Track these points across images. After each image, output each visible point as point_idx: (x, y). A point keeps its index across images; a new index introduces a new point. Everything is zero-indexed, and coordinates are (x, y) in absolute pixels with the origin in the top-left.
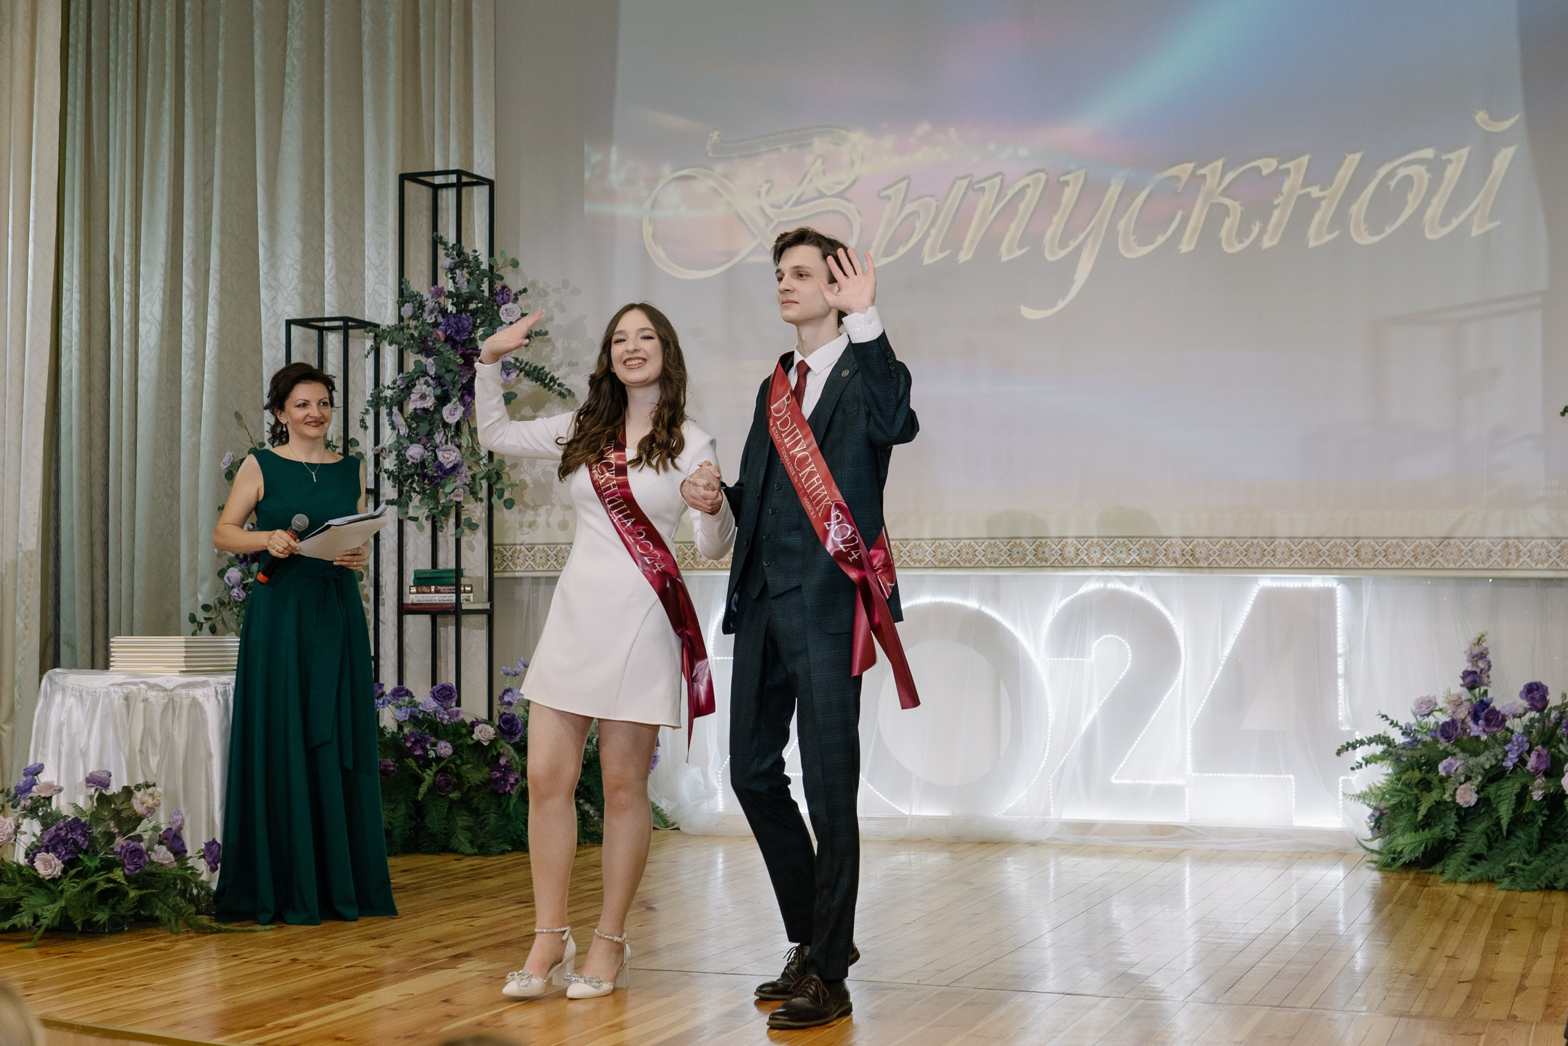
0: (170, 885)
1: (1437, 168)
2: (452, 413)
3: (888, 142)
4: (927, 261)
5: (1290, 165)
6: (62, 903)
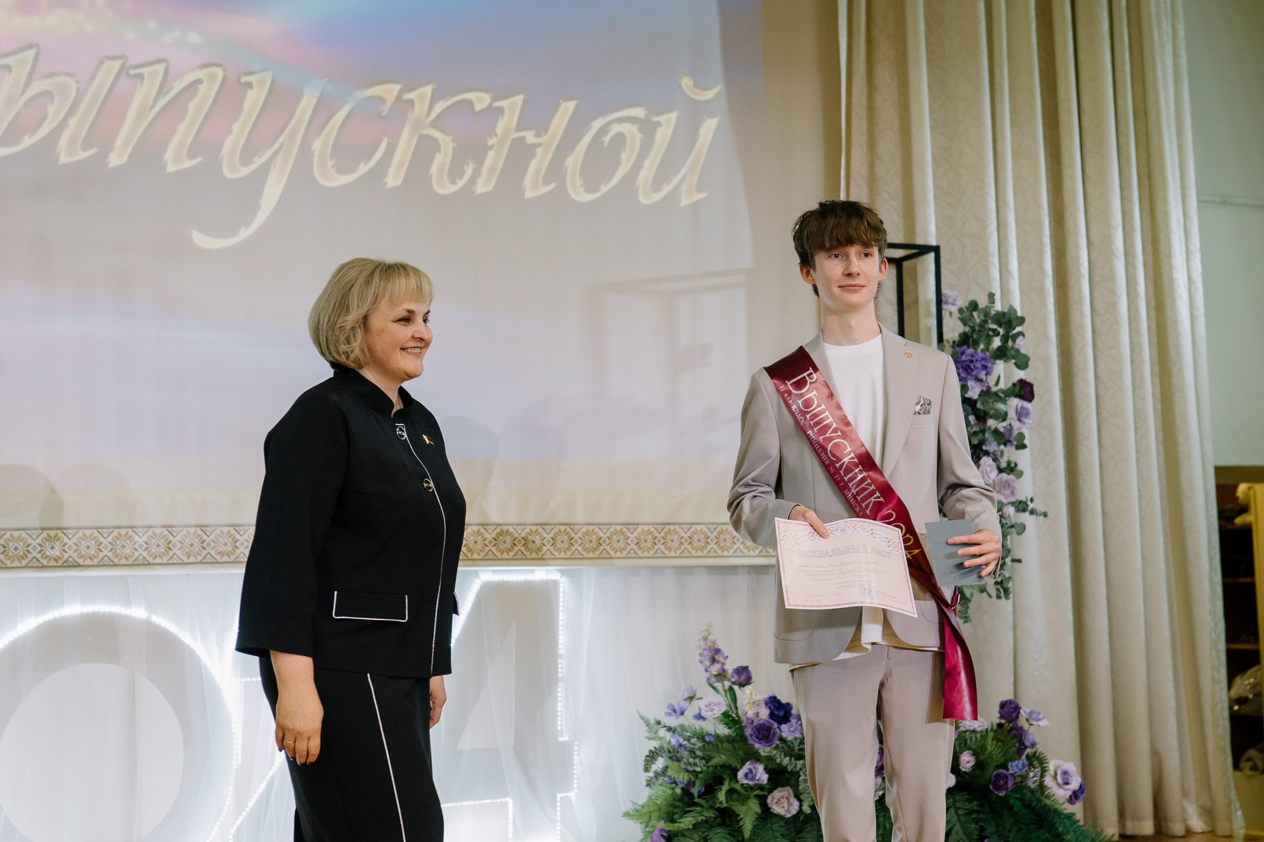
1: (648, 128)
4: (64, 160)
5: (503, 104)
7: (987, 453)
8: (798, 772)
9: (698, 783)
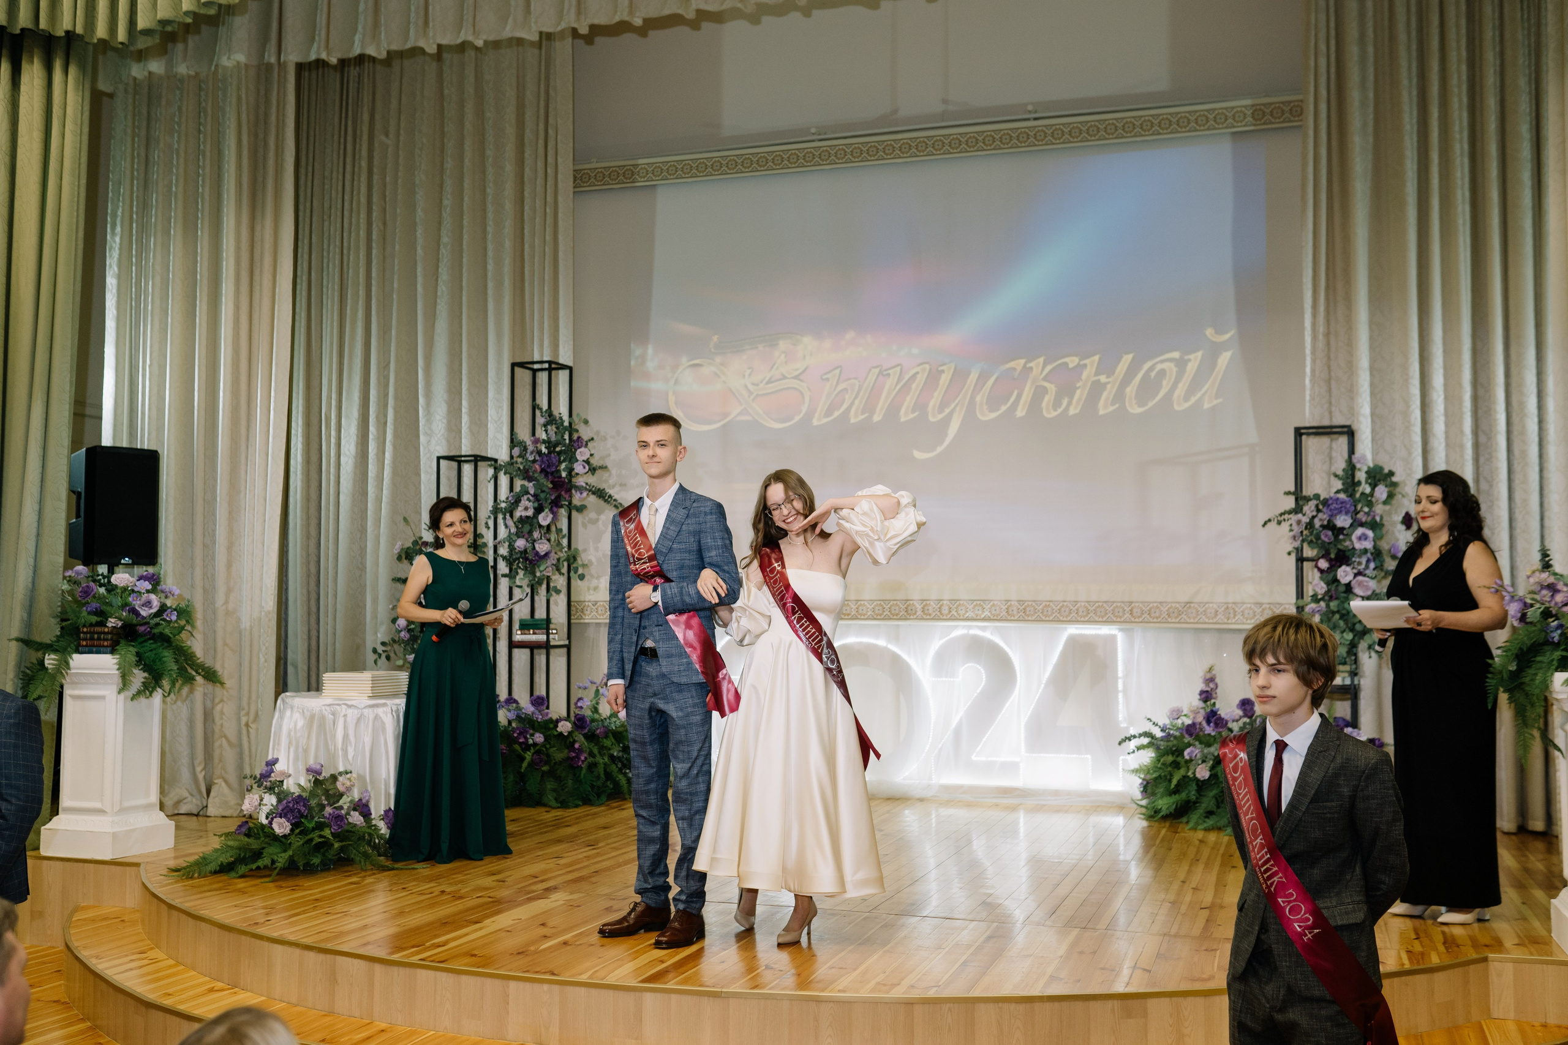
0: (361, 838)
1: (1181, 364)
2: (545, 519)
3: (827, 344)
4: (853, 421)
5: (1087, 361)
6: (290, 853)
8: (1207, 755)
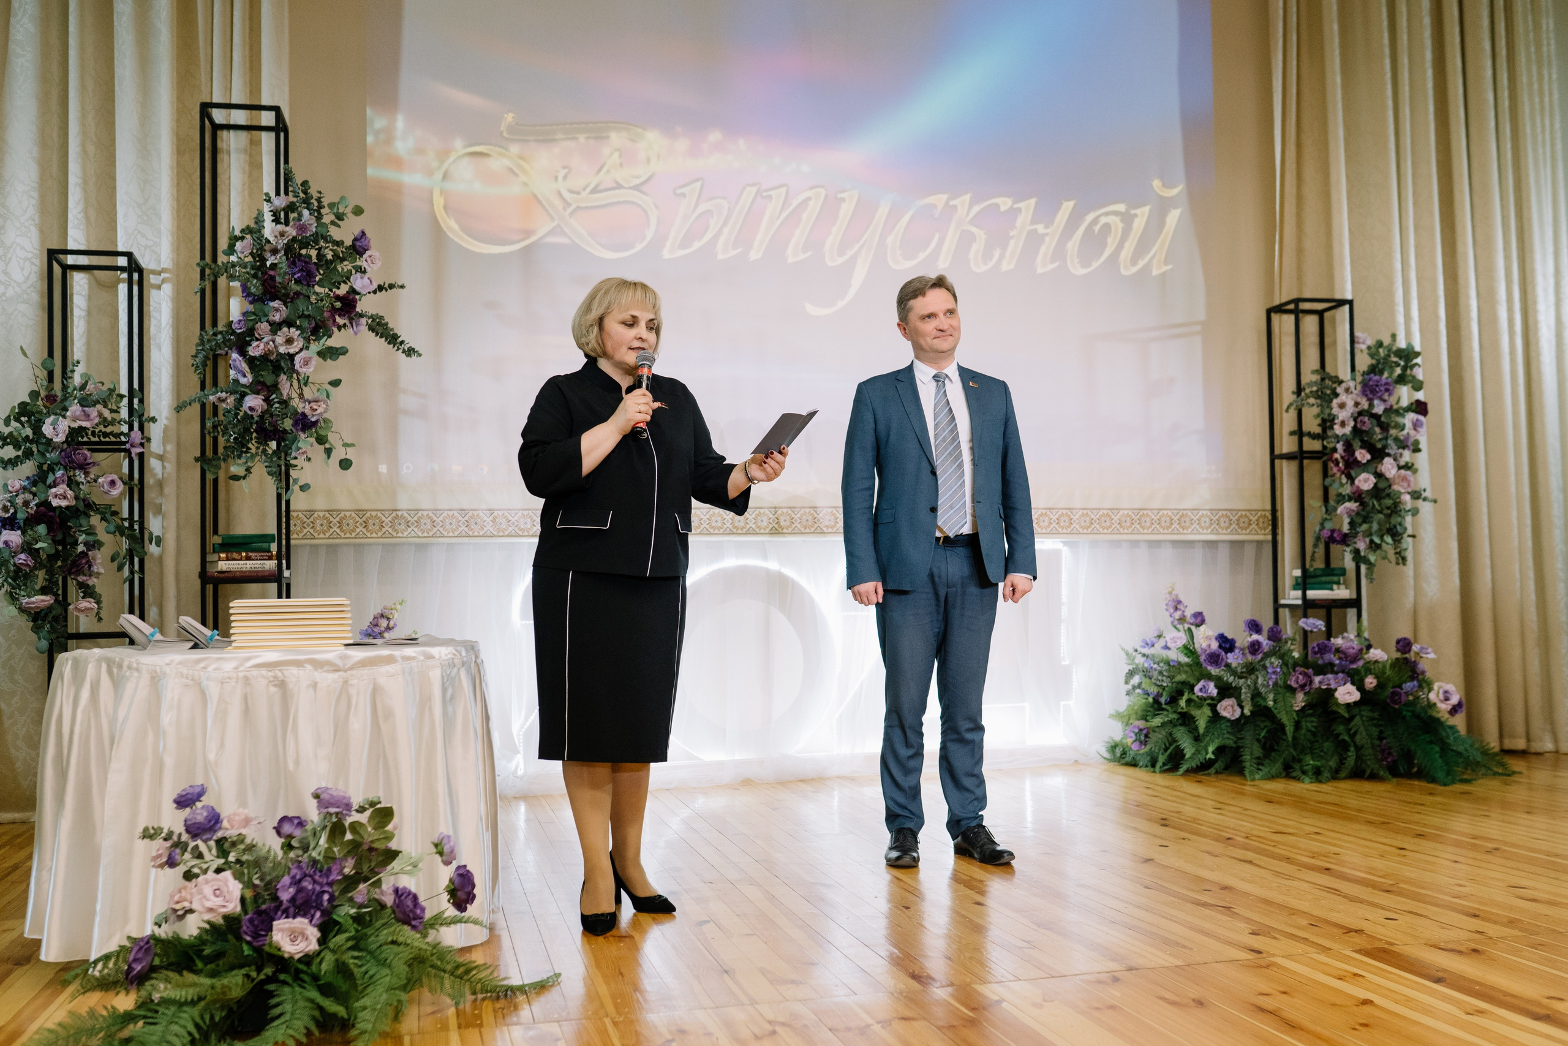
1: (1127, 219)
3: (682, 144)
4: (720, 257)
5: (1021, 205)
7: (1389, 455)
8: (1240, 688)
9: (1165, 694)
